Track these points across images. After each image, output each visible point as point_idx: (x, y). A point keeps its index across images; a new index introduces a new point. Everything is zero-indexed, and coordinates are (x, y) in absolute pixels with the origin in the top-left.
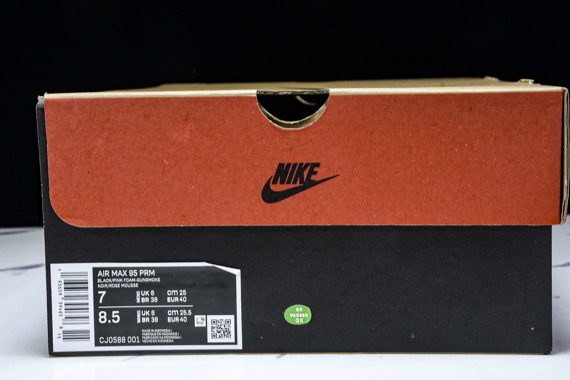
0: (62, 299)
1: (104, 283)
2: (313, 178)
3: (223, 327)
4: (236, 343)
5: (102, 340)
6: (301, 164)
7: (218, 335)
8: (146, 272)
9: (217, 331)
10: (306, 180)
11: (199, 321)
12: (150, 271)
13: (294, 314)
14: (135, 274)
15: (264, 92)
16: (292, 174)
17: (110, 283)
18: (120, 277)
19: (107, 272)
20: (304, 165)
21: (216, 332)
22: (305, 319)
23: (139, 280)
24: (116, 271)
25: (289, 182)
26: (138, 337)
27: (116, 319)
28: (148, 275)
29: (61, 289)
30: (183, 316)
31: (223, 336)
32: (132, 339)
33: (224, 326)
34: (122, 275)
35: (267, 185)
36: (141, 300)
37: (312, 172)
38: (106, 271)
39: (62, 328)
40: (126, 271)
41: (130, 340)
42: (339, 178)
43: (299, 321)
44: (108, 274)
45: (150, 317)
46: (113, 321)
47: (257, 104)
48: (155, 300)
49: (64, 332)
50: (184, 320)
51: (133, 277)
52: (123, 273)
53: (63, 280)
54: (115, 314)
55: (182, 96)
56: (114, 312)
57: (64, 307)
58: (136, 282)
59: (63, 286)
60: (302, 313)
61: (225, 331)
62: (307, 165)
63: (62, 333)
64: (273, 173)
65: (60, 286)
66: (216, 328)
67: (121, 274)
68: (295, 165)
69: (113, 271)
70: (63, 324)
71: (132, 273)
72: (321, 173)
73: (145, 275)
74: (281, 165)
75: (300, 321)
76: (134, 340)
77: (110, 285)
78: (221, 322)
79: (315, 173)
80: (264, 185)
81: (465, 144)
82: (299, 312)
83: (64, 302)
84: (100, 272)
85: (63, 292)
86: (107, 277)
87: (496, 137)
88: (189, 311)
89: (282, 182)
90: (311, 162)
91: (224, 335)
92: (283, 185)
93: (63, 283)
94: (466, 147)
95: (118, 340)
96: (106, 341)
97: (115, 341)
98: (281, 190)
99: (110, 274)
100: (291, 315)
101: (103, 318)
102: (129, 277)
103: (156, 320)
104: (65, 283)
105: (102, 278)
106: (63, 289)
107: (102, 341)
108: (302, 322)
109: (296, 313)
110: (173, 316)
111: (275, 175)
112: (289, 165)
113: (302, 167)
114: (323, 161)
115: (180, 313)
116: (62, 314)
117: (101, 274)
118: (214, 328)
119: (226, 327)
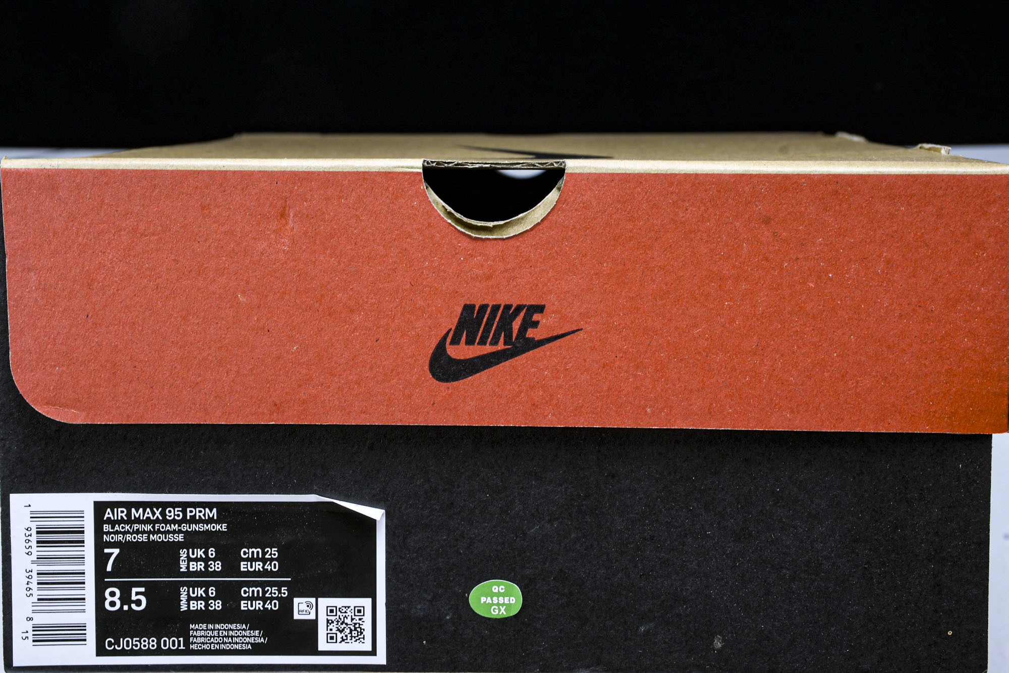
0: (33, 562)
1: (117, 533)
2: (531, 333)
3: (348, 621)
4: (373, 652)
5: (110, 644)
6: (508, 307)
7: (339, 635)
8: (200, 512)
9: (338, 630)
10: (516, 339)
11: (302, 608)
12: (207, 510)
13: (489, 598)
14: (178, 515)
15: (438, 163)
16: (489, 325)
17: (128, 532)
18: (148, 521)
19: (122, 512)
20: (513, 308)
21: (334, 631)
22: (508, 607)
23: (185, 527)
24: (141, 510)
25: (483, 342)
26: (181, 639)
27: (138, 603)
28: (203, 518)
29: (30, 544)
30: (272, 599)
31: (349, 638)
32: (168, 642)
33: (352, 619)
34: (152, 518)
35: (441, 347)
36: (188, 567)
37: (529, 323)
38: (120, 510)
39: (31, 619)
40: (160, 509)
41: (165, 645)
42: (581, 334)
43: (497, 611)
44: (123, 515)
45: (206, 599)
46: (134, 606)
47: (424, 186)
48: (217, 566)
49: (36, 628)
50: (273, 606)
51: (174, 521)
52: (154, 514)
53: (34, 526)
54: (137, 594)
55: (276, 170)
56: (134, 590)
57: (35, 579)
58: (180, 532)
59: (34, 538)
60: (504, 595)
61: (353, 628)
62: (519, 308)
63: (30, 630)
64: (452, 323)
65: (29, 538)
66: (335, 623)
67: (150, 515)
68: (496, 308)
69: (133, 510)
70: (34, 612)
71: (172, 514)
72: (546, 324)
73: (197, 518)
74: (468, 308)
75: (500, 610)
76: (174, 645)
77: (129, 537)
78: (346, 612)
79: (535, 324)
80: (434, 346)
81: (828, 274)
82: (499, 595)
83: (36, 568)
84: (109, 510)
85: (35, 549)
86: (122, 521)
87: (888, 262)
88: (283, 588)
89: (470, 342)
90: (528, 303)
91: (352, 637)
92: (471, 347)
93: (34, 532)
94: (831, 279)
95: (143, 643)
96: (119, 646)
97: (136, 646)
98: (468, 357)
99: (129, 514)
100: (483, 599)
101: (113, 600)
102: (166, 521)
103: (217, 605)
104: (38, 533)
105: (113, 523)
106: (34, 544)
107: (110, 646)
108: (505, 613)
109: (492, 595)
110: (252, 599)
111: (457, 328)
112: (483, 308)
113: (510, 312)
114: (551, 301)
115: (264, 592)
116: (31, 592)
117: (111, 515)
118: (333, 622)
119: (354, 621)
